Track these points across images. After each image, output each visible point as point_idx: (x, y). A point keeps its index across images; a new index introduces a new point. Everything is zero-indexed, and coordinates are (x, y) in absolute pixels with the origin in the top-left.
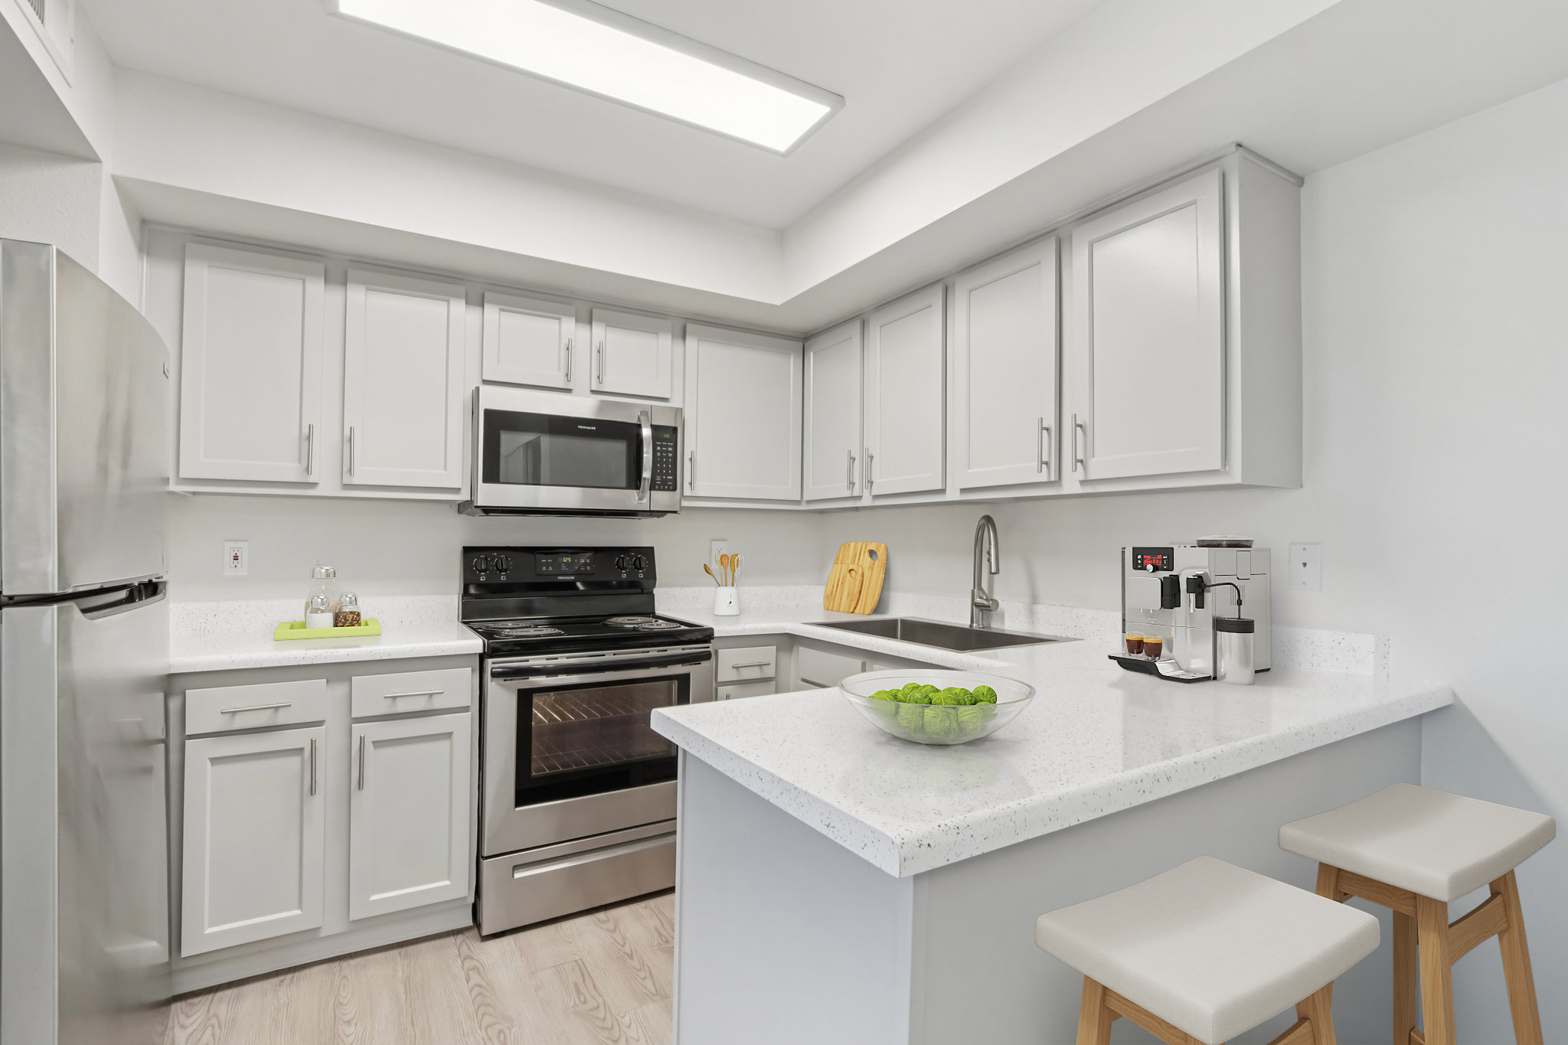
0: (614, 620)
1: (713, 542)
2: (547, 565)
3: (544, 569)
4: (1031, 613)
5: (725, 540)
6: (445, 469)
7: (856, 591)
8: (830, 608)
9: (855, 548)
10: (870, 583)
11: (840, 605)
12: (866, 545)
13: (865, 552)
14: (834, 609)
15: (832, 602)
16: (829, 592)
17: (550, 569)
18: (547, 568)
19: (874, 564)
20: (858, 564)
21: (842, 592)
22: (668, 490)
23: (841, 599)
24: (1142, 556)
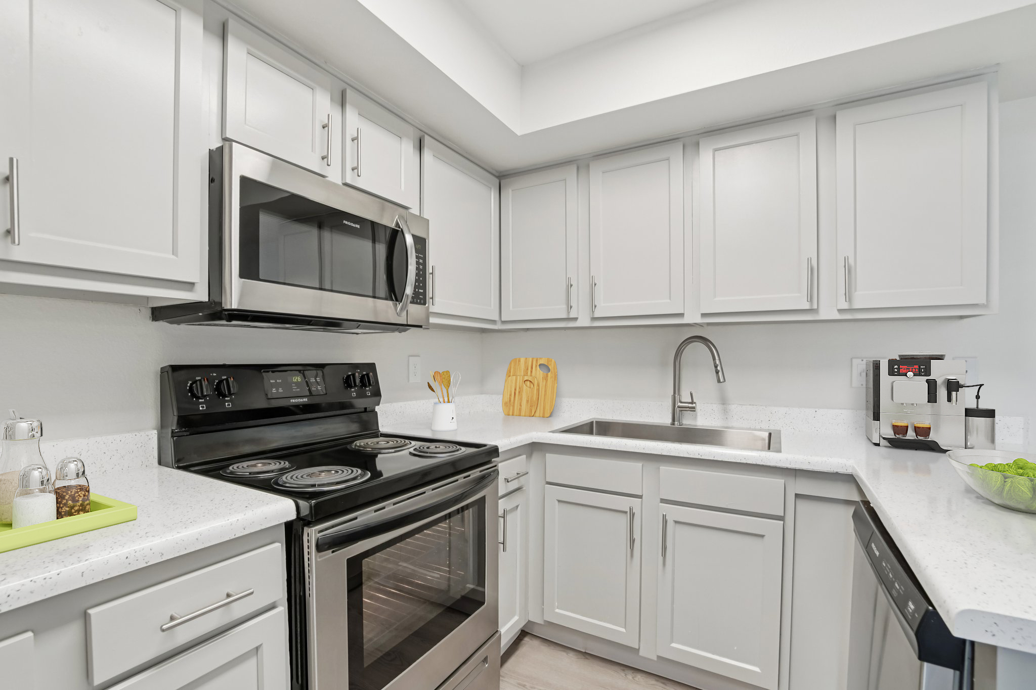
0: (358, 443)
1: (411, 358)
2: (277, 386)
3: (274, 390)
4: (725, 412)
5: (419, 356)
6: (175, 252)
7: (535, 399)
8: (511, 413)
9: (526, 362)
10: (545, 391)
11: (520, 410)
12: (537, 360)
13: (536, 366)
14: (515, 414)
15: (511, 408)
16: (507, 399)
17: (281, 390)
18: (277, 390)
19: (547, 376)
20: (531, 376)
21: (521, 399)
22: (420, 304)
23: (521, 405)
24: (899, 367)
